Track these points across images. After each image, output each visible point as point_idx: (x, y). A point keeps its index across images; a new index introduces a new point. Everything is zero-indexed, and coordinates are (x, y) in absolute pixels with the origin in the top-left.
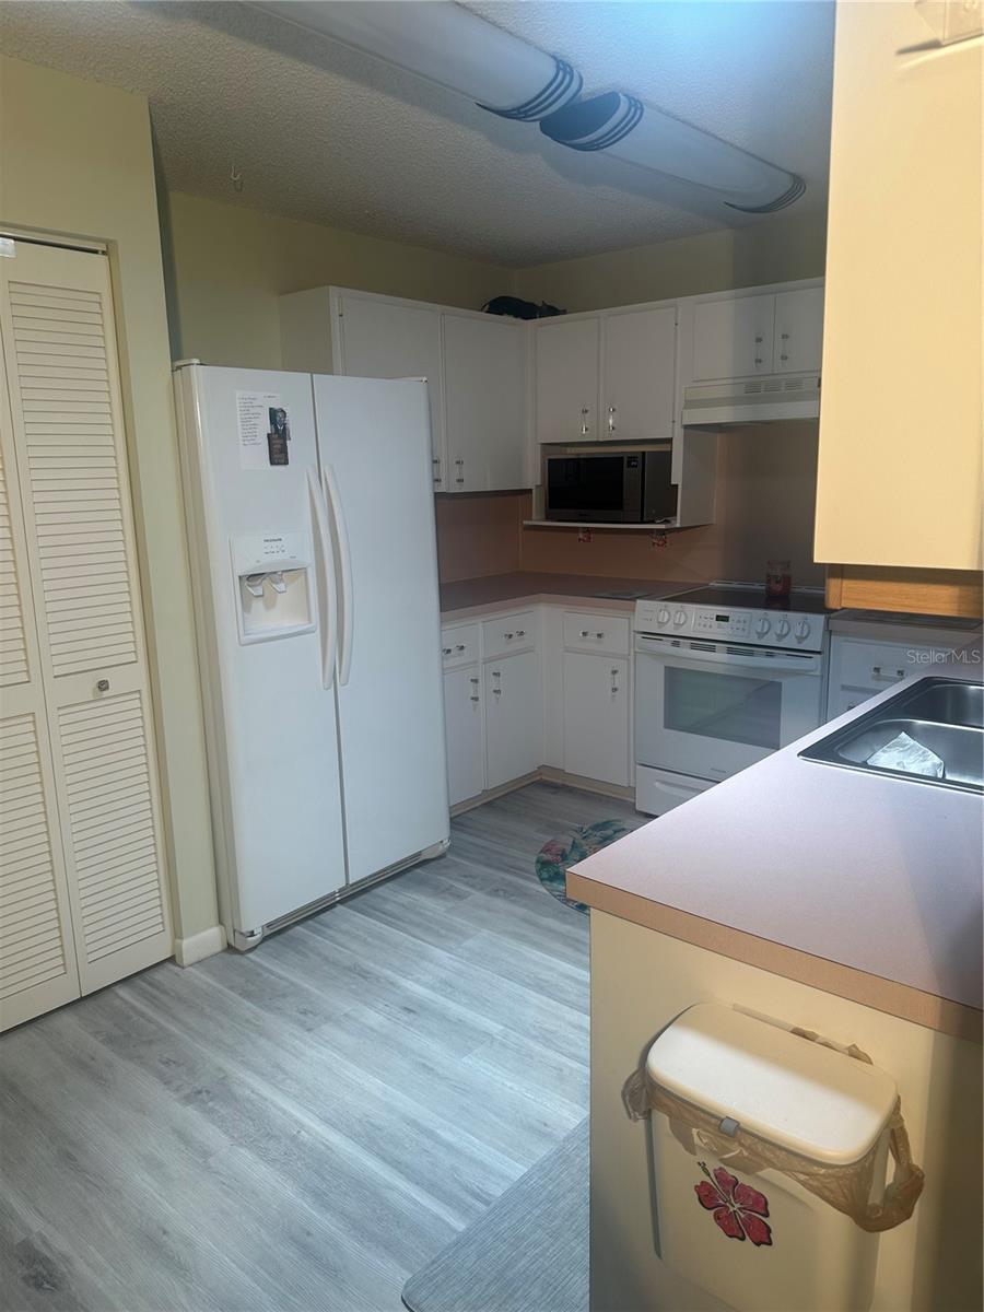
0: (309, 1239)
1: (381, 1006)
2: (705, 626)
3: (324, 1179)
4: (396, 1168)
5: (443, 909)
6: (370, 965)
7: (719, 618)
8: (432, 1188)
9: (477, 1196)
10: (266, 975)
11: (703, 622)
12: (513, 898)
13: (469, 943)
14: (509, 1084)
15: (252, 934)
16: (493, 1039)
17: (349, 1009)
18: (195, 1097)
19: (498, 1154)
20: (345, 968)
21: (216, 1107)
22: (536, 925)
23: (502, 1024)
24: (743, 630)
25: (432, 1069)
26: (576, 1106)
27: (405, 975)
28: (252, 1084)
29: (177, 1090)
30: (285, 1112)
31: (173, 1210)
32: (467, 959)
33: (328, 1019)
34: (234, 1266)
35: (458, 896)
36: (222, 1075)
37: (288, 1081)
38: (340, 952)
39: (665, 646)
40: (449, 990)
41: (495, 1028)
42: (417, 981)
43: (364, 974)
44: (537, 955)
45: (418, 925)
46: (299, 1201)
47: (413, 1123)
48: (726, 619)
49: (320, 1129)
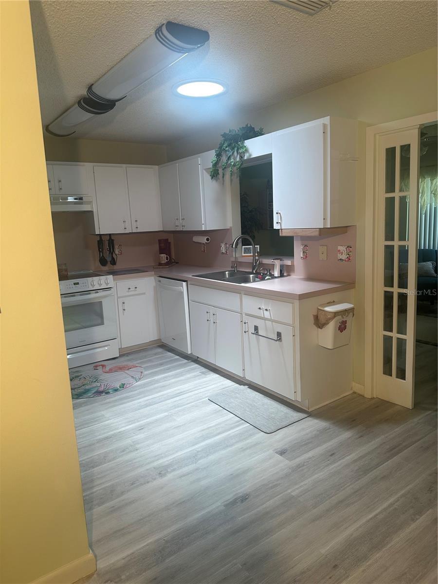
1: (134, 435)
2: (70, 288)
3: (221, 446)
7: (75, 284)
8: (232, 428)
9: (238, 422)
11: (68, 286)
13: (107, 416)
14: (195, 414)
16: (171, 415)
17: (130, 441)
18: (162, 475)
21: (172, 469)
22: (106, 403)
23: (165, 412)
24: (86, 286)
25: (179, 426)
26: (210, 406)
29: (154, 479)
33: (132, 446)
36: (152, 469)
40: (136, 421)
42: (123, 427)
43: (107, 438)
46: (228, 450)
48: (78, 284)
49: (197, 446)
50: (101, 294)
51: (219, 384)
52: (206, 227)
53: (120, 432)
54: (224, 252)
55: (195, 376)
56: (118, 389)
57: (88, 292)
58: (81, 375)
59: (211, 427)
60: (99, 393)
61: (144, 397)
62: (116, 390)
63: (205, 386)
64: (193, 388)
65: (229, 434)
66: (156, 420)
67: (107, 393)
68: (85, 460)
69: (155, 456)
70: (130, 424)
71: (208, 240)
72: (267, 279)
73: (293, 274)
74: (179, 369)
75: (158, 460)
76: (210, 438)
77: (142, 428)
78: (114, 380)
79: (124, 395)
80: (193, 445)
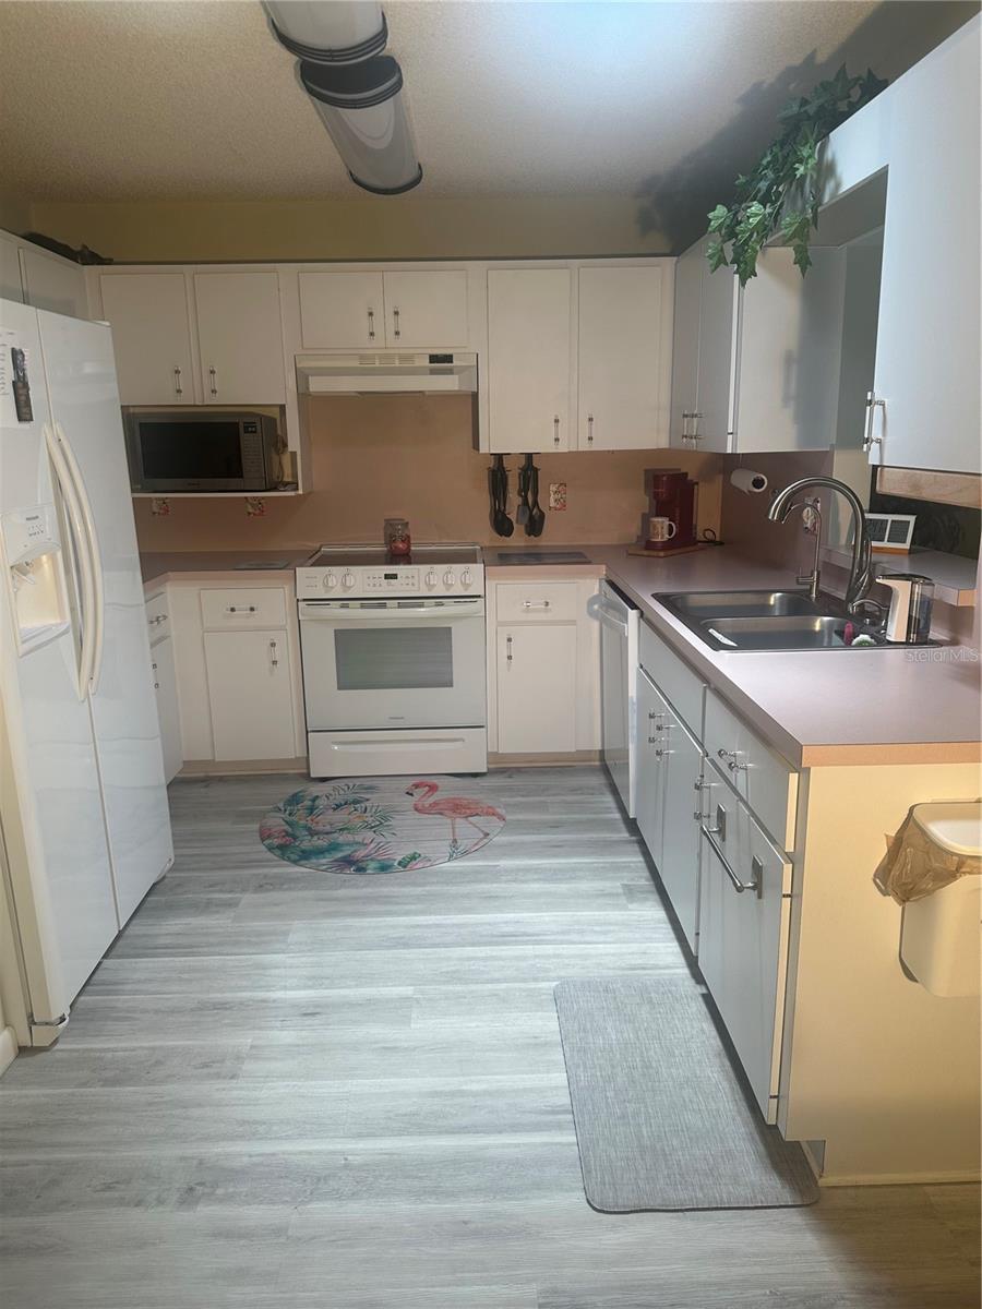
0: (472, 1226)
1: (278, 1024)
2: (374, 585)
3: (421, 1178)
4: (469, 1132)
5: (229, 921)
6: (217, 996)
7: (387, 577)
8: (515, 1128)
9: (554, 1112)
10: (109, 1055)
11: (372, 581)
12: (285, 886)
13: (292, 938)
14: (474, 1025)
15: (62, 1019)
16: (417, 1000)
17: (249, 1041)
18: (189, 1197)
19: (530, 1076)
20: (192, 1010)
21: (231, 1190)
22: (336, 899)
23: (411, 985)
24: (413, 584)
25: (395, 1048)
26: (540, 1013)
27: (268, 988)
28: (241, 1151)
29: (160, 1202)
30: (310, 1153)
31: (315, 1294)
32: (309, 951)
33: (239, 1058)
34: (437, 1289)
35: (230, 905)
36: (195, 1162)
37: (275, 1128)
38: (167, 999)
39: (335, 611)
40: (327, 982)
41: (408, 991)
42: (285, 988)
43: (222, 1006)
44: (366, 922)
45: (220, 944)
46: (423, 1207)
47: (435, 1094)
48: (394, 577)
49: (362, 1145)
50: (451, 609)
51: (634, 947)
52: (735, 445)
53: (263, 1001)
54: (809, 525)
55: (603, 894)
56: (390, 866)
57: (417, 601)
58: (367, 800)
59: (462, 1093)
60: (348, 863)
61: (423, 913)
62: (384, 868)
63: (594, 938)
64: (553, 933)
65: (487, 1147)
66: (370, 1002)
67: (361, 870)
68: (114, 1050)
69: (244, 1122)
70: (310, 987)
71: (758, 483)
72: (862, 645)
73: (967, 639)
74: (583, 855)
75: (241, 1137)
76: (420, 1134)
77: (318, 1010)
78: (412, 832)
79: (385, 890)
80: (360, 1136)
